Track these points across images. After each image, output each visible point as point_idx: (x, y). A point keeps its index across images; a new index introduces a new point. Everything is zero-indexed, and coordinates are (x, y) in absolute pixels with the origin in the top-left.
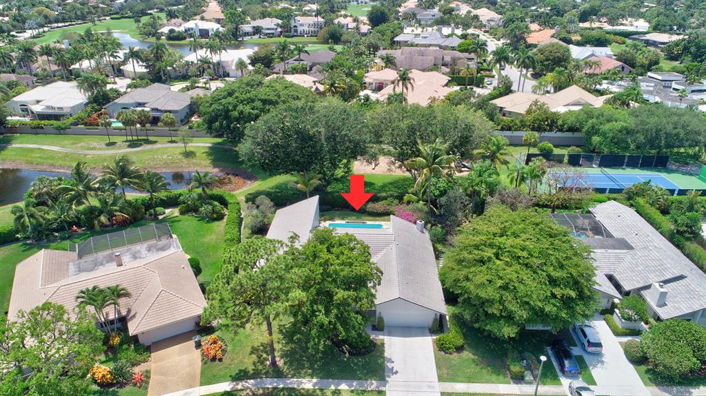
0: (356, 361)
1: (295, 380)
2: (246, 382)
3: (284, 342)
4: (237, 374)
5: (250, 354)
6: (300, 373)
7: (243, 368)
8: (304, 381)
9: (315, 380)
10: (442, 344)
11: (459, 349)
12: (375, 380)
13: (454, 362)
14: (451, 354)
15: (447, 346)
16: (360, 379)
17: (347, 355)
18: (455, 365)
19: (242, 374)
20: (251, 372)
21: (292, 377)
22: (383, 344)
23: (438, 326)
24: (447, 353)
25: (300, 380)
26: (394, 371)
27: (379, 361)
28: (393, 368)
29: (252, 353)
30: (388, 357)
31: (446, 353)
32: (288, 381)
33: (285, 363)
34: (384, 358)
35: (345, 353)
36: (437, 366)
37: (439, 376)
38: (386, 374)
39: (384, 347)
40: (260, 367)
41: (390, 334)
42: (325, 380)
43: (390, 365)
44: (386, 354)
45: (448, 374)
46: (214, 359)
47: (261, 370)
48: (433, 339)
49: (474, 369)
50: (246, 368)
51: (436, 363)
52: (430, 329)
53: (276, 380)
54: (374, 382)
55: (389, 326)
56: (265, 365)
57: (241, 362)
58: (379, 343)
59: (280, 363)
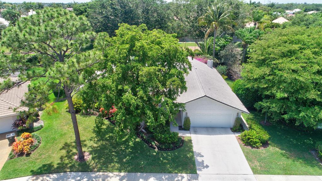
0: (165, 155)
1: (101, 173)
2: (48, 176)
3: (96, 139)
4: (40, 168)
5: (61, 149)
6: (107, 167)
7: (49, 162)
8: (111, 174)
9: (122, 174)
10: (249, 139)
11: (265, 144)
12: (187, 173)
13: (263, 156)
14: (258, 148)
15: (254, 140)
16: (170, 172)
17: (156, 150)
18: (265, 158)
19: (45, 168)
20: (56, 166)
21: (99, 171)
22: (190, 141)
24: (254, 147)
25: (106, 173)
26: (205, 165)
27: (188, 156)
28: (203, 161)
29: (63, 148)
30: (197, 152)
32: (93, 175)
33: (93, 158)
34: (192, 152)
35: (155, 148)
36: (247, 159)
37: (253, 169)
38: (198, 167)
39: (192, 143)
40: (67, 161)
41: (196, 132)
42: (133, 174)
43: (199, 159)
44: (195, 149)
45: (261, 166)
46: (21, 154)
47: (67, 164)
48: (237, 137)
49: (285, 162)
50: (52, 163)
51: (246, 156)
52: (231, 129)
53: (80, 173)
54: (185, 175)
55: (194, 127)
56: (72, 160)
57: (50, 157)
58: (186, 139)
59: (88, 157)
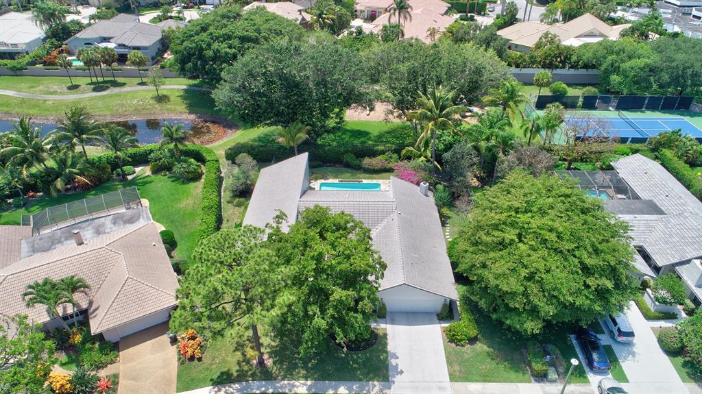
0: (355, 357)
1: (286, 382)
2: (230, 387)
3: (273, 334)
4: (219, 377)
5: (234, 351)
6: (292, 374)
7: (226, 369)
8: (297, 383)
9: (309, 383)
10: (453, 335)
11: (472, 341)
12: (378, 381)
13: (466, 356)
14: (463, 346)
15: (459, 338)
16: (360, 380)
17: (345, 349)
18: (468, 360)
19: (225, 377)
20: (235, 374)
21: (283, 379)
22: (385, 335)
23: (447, 312)
24: (459, 345)
25: (291, 382)
26: (399, 370)
27: (382, 357)
28: (397, 365)
29: (236, 349)
30: (392, 352)
31: (457, 345)
32: (278, 385)
33: (275, 363)
34: (386, 352)
35: (343, 347)
36: (447, 362)
37: (450, 375)
38: (391, 373)
39: (387, 339)
40: (246, 368)
41: (393, 322)
42: (321, 382)
43: (393, 362)
44: (390, 348)
45: (460, 371)
46: (192, 358)
47: (247, 371)
48: (441, 328)
49: (489, 365)
50: (229, 370)
51: (447, 358)
52: (438, 315)
53: (264, 383)
54: (376, 383)
55: (391, 312)
56: (251, 365)
57: (224, 361)
58: (380, 333)
59: (269, 362)
